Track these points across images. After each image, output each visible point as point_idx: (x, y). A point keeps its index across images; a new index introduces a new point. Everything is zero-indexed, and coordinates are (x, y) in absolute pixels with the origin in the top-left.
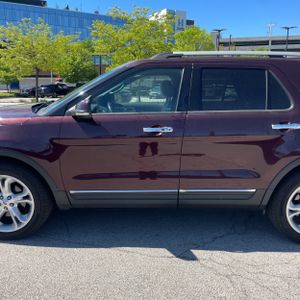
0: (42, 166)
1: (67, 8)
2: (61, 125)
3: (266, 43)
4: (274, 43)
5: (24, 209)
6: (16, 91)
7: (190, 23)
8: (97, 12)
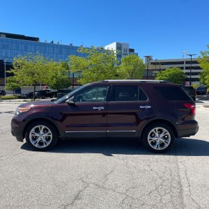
0: (58, 124)
1: (52, 42)
2: (63, 106)
3: (182, 63)
4: (187, 62)
5: (48, 139)
6: (19, 95)
7: (132, 51)
8: (71, 45)
